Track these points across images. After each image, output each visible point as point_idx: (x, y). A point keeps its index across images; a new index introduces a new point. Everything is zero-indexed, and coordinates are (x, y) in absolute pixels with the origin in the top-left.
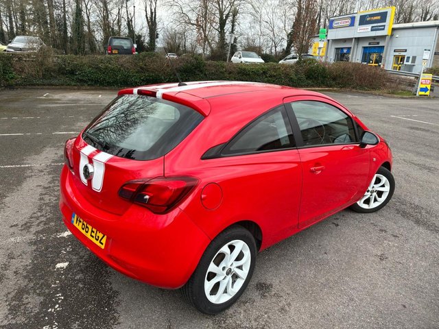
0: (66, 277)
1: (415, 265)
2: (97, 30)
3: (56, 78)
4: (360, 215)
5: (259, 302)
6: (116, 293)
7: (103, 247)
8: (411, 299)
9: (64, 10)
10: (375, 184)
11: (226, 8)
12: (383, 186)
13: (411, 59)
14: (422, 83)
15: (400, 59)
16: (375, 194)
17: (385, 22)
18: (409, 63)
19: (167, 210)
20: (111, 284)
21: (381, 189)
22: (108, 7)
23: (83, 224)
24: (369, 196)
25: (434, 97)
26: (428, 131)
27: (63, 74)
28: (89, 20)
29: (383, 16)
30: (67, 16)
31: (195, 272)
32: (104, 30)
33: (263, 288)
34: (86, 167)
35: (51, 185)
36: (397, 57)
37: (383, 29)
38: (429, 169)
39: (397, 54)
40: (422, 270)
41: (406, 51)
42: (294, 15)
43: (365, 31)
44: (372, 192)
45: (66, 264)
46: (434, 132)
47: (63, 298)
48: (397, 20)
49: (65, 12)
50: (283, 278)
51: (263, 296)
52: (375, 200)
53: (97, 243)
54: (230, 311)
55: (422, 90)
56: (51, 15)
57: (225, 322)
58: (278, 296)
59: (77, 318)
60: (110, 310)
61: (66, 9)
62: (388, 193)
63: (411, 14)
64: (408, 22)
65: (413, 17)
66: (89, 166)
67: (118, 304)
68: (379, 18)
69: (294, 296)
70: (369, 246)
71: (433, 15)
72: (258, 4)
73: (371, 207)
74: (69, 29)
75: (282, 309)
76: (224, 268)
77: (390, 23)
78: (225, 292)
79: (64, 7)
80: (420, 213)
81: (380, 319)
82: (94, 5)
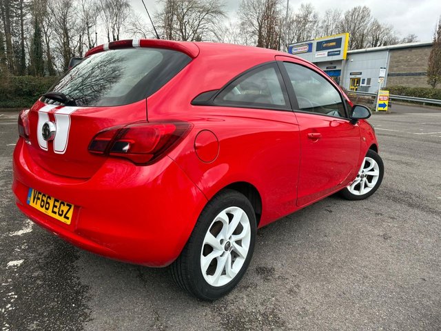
0: (20, 276)
1: (421, 241)
2: (57, 57)
3: (12, 99)
4: (352, 202)
5: (262, 286)
6: (86, 288)
7: (68, 222)
8: (428, 273)
9: (22, 36)
10: (365, 168)
11: (189, 36)
12: (372, 170)
13: (366, 81)
14: (380, 100)
15: (356, 82)
16: (365, 179)
17: (340, 47)
18: (365, 85)
19: (154, 158)
20: (78, 278)
21: (371, 173)
22: (69, 34)
23: (43, 201)
24: (359, 181)
25: (392, 113)
26: (395, 136)
27: (19, 95)
28: (48, 46)
29: (338, 42)
30: (25, 43)
31: (189, 241)
32: (65, 56)
33: (265, 272)
34: (46, 125)
35: (3, 189)
36: (353, 80)
37: (339, 54)
38: (407, 164)
39: (353, 76)
40: (430, 246)
41: (361, 73)
42: (255, 43)
43: (323, 56)
44: (362, 177)
45: (21, 261)
46: (401, 137)
47: (16, 297)
48: (350, 46)
49: (23, 39)
50: (285, 261)
51: (266, 279)
52: (366, 186)
53: (62, 219)
54: (231, 297)
55: (380, 105)
56: (8, 42)
57: (225, 309)
58: (282, 278)
59: (35, 317)
60: (79, 306)
61: (25, 36)
62: (378, 177)
63: (362, 41)
64: (361, 48)
65: (365, 44)
66: (51, 124)
67: (89, 299)
68: (334, 44)
69: (302, 277)
70: (369, 228)
71: (383, 42)
72: (220, 33)
73: (362, 194)
74: (27, 56)
75: (291, 291)
76: (222, 241)
77: (344, 49)
78: (224, 273)
79: (23, 34)
80: (411, 198)
81: (402, 294)
82: (54, 32)
